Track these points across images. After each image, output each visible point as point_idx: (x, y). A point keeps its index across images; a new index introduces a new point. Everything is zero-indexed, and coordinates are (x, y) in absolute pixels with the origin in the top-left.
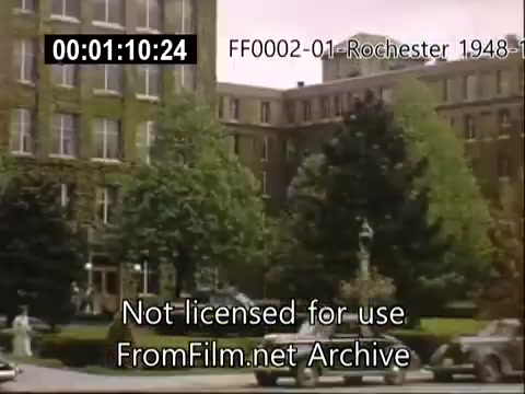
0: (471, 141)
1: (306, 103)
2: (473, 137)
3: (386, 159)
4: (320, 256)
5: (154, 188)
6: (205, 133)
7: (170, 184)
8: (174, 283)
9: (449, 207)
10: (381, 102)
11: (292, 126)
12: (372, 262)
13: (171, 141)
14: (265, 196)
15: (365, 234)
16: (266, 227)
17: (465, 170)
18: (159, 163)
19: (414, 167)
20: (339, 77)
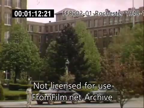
0: (96, 38)
1: (51, 27)
2: (97, 37)
3: (73, 43)
4: (55, 69)
5: (9, 50)
6: (24, 35)
7: (14, 49)
8: (14, 76)
9: (90, 56)
10: (72, 27)
11: (47, 33)
12: (69, 71)
13: (14, 37)
14: (40, 52)
15: (67, 63)
16: (40, 61)
17: (94, 46)
18: (11, 43)
19: (80, 44)
20: (60, 20)
